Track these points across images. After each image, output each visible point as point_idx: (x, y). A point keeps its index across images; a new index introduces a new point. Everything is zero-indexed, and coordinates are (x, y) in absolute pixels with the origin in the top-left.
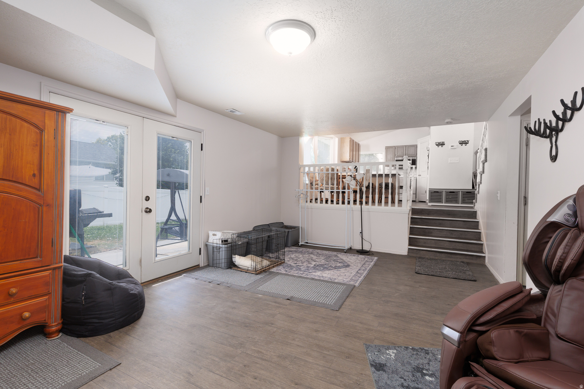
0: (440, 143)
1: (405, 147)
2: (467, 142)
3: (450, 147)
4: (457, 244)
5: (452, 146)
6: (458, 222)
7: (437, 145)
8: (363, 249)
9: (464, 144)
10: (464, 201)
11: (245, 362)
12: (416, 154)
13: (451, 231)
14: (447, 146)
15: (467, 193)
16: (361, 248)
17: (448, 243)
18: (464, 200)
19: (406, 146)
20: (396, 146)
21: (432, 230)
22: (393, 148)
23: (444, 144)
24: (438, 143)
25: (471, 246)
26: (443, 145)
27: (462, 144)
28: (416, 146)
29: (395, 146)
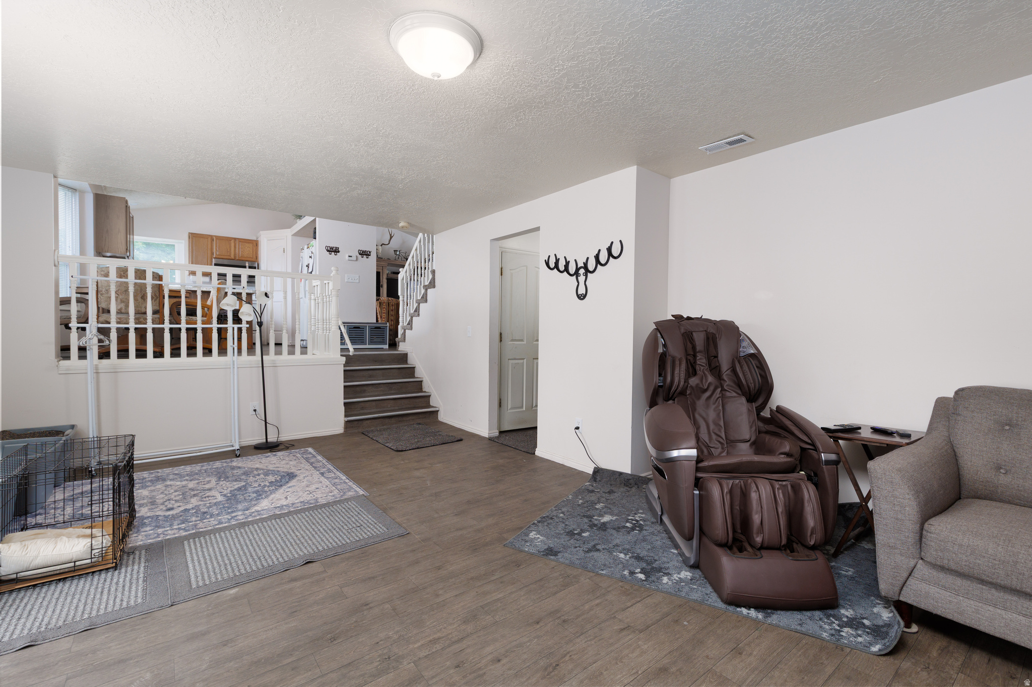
0: (333, 249)
1: (232, 241)
2: (368, 252)
3: (347, 257)
4: (403, 401)
5: (349, 256)
6: (392, 370)
7: (328, 251)
8: (269, 440)
9: (364, 255)
10: (372, 341)
11: (446, 664)
12: (255, 257)
13: (390, 385)
14: (343, 255)
15: (375, 328)
16: (265, 441)
17: (392, 401)
18: (372, 339)
19: (235, 239)
20: (215, 236)
21: (365, 388)
22: (207, 238)
23: (339, 252)
24: (330, 249)
25: (417, 400)
26: (337, 252)
27: (363, 255)
28: (255, 244)
29: (211, 236)
